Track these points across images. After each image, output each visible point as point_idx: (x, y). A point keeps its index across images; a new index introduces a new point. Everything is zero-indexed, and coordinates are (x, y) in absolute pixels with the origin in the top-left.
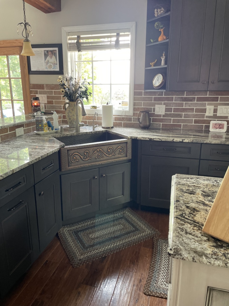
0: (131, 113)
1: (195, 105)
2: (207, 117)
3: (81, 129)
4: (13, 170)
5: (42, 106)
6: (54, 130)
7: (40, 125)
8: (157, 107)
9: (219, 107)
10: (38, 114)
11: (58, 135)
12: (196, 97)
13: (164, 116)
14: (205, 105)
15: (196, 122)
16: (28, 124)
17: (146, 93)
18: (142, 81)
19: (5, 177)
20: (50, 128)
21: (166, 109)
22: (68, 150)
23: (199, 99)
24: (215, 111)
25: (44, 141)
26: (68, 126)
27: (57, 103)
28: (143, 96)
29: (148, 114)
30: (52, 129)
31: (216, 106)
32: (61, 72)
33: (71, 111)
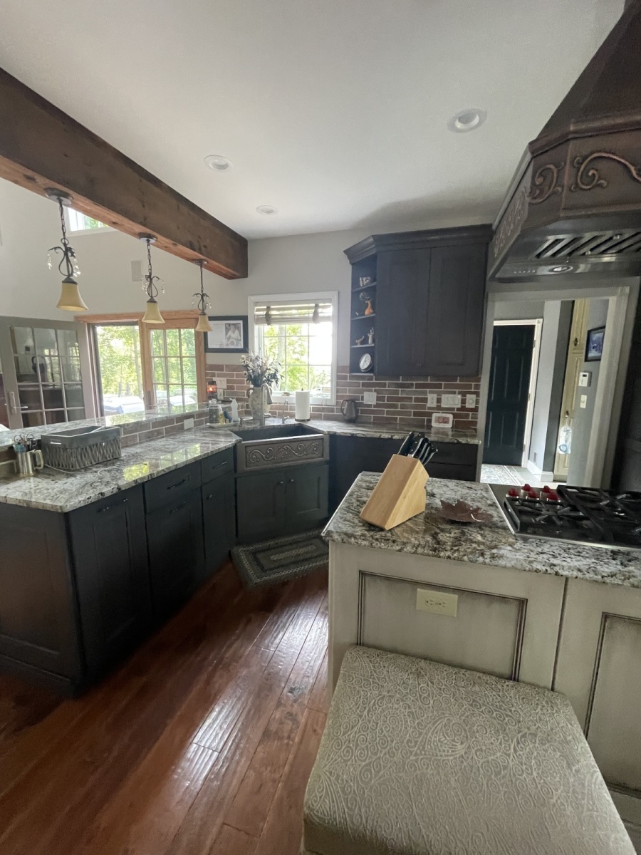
0: (334, 402)
1: (413, 393)
2: (429, 408)
3: (266, 422)
4: (177, 465)
5: (220, 392)
6: (232, 423)
7: (214, 416)
8: (366, 395)
9: (444, 397)
10: (212, 402)
11: (236, 429)
12: (414, 382)
13: (375, 406)
14: (425, 393)
15: (415, 414)
16: (200, 415)
17: (352, 377)
18: (346, 362)
19: (167, 471)
20: (228, 420)
21: (377, 397)
22: (246, 447)
23: (418, 386)
24: (439, 400)
25: (218, 435)
26: (251, 418)
27: (239, 388)
28: (348, 381)
29: (354, 403)
30: (230, 421)
31: (439, 394)
32: (245, 349)
33: (256, 398)
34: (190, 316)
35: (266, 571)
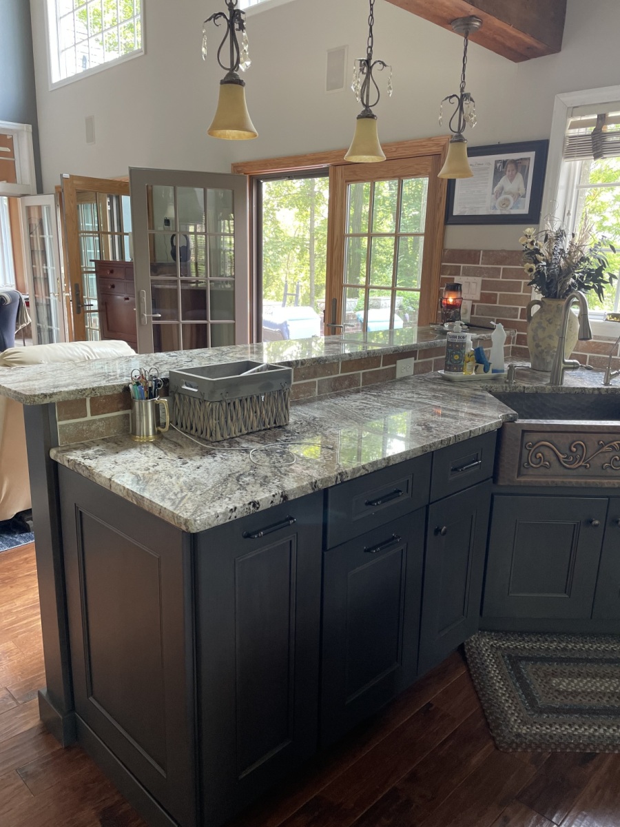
3: (565, 378)
5: (466, 306)
6: (490, 373)
7: (457, 357)
10: (456, 329)
11: (498, 387)
16: (427, 352)
20: (481, 367)
22: (524, 432)
25: (461, 397)
26: (529, 365)
27: (505, 300)
30: (486, 370)
32: (533, 217)
33: (545, 324)
34: (423, 151)
35: (541, 712)
